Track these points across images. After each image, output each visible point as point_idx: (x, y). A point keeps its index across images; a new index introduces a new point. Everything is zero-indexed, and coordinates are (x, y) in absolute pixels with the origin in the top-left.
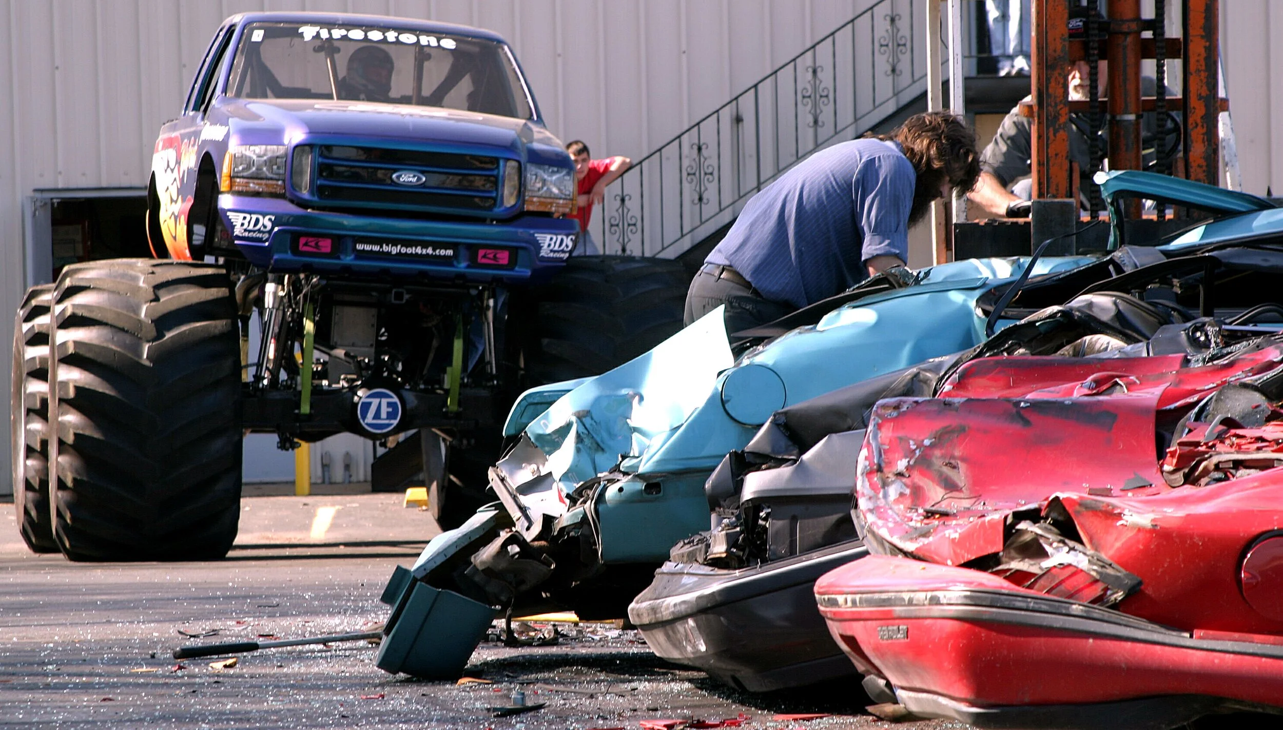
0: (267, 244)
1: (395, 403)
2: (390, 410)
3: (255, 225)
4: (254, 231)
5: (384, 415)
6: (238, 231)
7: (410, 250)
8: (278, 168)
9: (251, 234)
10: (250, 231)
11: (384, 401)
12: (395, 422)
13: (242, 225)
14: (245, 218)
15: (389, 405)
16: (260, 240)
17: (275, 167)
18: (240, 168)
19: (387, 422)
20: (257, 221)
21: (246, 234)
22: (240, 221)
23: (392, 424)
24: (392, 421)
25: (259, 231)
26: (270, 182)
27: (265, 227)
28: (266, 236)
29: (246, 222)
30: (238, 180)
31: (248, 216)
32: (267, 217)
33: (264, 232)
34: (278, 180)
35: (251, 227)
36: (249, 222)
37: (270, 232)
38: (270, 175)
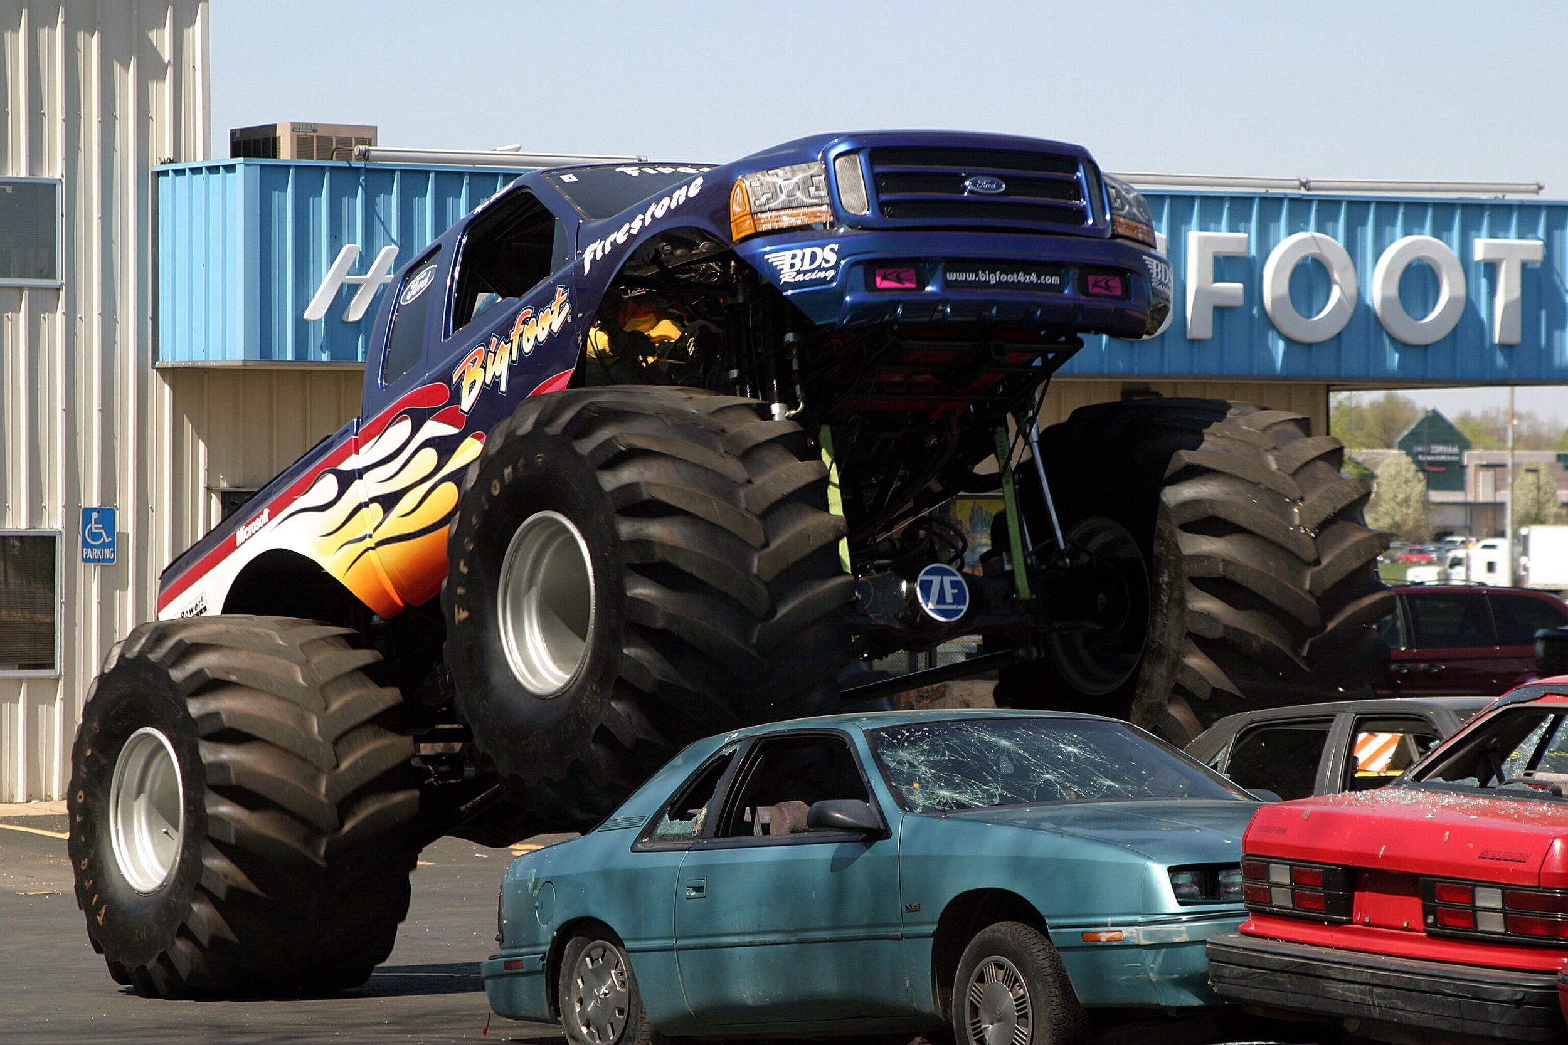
0: (834, 284)
1: (960, 582)
2: (956, 591)
3: (812, 262)
4: (812, 271)
5: (949, 599)
6: (787, 276)
7: (1011, 278)
8: (817, 189)
9: (807, 277)
10: (805, 272)
11: (947, 580)
12: (965, 608)
13: (792, 266)
14: (794, 257)
15: (954, 584)
16: (823, 281)
17: (812, 189)
18: (764, 199)
19: (954, 607)
20: (814, 257)
21: (801, 277)
22: (788, 261)
23: (961, 611)
24: (960, 607)
25: (820, 269)
26: (811, 209)
27: (827, 261)
28: (832, 273)
29: (797, 262)
30: (764, 216)
31: (799, 253)
32: (828, 248)
33: (827, 269)
34: (821, 205)
35: (806, 266)
36: (802, 260)
37: (836, 267)
38: (807, 201)
